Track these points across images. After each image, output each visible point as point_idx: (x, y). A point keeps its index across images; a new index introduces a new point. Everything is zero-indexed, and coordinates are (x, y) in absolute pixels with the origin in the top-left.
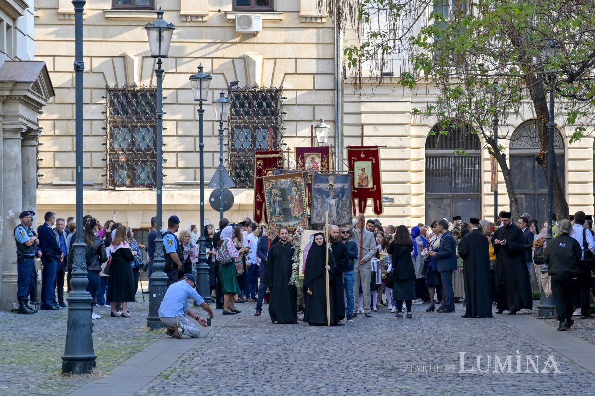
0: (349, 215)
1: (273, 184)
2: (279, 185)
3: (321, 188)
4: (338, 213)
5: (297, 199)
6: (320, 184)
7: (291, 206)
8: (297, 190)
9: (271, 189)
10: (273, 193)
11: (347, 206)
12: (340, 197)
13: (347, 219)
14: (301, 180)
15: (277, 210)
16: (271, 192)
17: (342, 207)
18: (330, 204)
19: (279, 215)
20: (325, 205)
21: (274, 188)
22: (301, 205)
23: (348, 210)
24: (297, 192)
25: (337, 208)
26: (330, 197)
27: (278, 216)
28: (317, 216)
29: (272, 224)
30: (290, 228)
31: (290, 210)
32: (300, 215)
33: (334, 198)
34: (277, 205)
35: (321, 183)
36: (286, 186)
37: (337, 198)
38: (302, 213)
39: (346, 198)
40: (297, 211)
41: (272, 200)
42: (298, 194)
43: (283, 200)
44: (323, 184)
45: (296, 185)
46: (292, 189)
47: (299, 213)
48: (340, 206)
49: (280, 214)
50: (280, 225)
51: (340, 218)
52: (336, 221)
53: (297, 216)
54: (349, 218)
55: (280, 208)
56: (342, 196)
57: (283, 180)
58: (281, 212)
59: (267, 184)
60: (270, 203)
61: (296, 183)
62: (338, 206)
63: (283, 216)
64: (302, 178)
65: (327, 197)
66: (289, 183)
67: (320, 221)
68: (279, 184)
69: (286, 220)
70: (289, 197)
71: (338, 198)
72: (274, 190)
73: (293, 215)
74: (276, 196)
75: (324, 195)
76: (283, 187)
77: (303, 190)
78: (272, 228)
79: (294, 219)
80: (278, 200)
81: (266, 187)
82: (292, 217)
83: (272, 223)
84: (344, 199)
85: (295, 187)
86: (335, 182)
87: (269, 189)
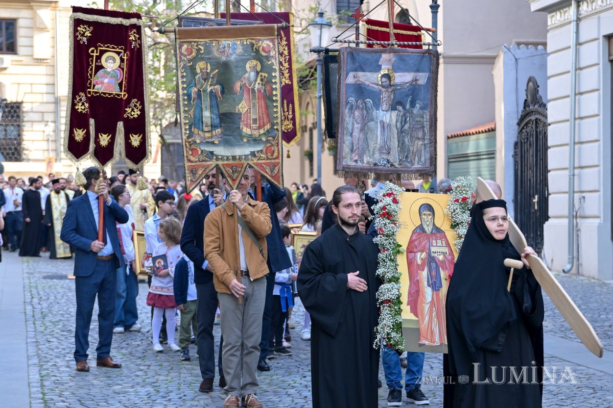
0: (428, 149)
1: (199, 50)
2: (216, 54)
3: (363, 83)
4: (402, 144)
5: (259, 91)
6: (360, 74)
7: (242, 107)
8: (259, 68)
9: (195, 60)
10: (198, 71)
11: (423, 127)
12: (408, 106)
13: (423, 159)
14: (271, 44)
15: (207, 114)
16: (192, 69)
17: (412, 129)
18: (382, 123)
19: (210, 128)
20: (371, 124)
21: (202, 59)
22: (267, 107)
23: (427, 137)
24: (258, 73)
25: (401, 132)
26: (384, 107)
27: (206, 129)
28: (352, 151)
29: (192, 150)
30: (237, 162)
31: (240, 118)
32: (262, 131)
33: (393, 108)
34: (206, 102)
35: (363, 71)
36: (233, 58)
37: (400, 108)
38: (268, 127)
39: (421, 108)
40: (255, 121)
41: (194, 90)
42: (262, 80)
43: (223, 92)
44: (368, 74)
45: (258, 56)
46: (248, 66)
47: (259, 128)
48: (407, 126)
49: (213, 127)
50: (212, 153)
51: (407, 157)
52: (396, 165)
53: (256, 133)
54: (428, 156)
55: (216, 111)
56: (413, 105)
57: (225, 42)
58: (217, 121)
59: (185, 46)
60: (189, 96)
61: (257, 51)
62: (402, 127)
63: (219, 130)
64: (272, 41)
65: (377, 105)
66: (240, 50)
67: (359, 164)
68: (214, 49)
69: (226, 143)
70: (238, 86)
71: (404, 108)
72: (200, 65)
73: (246, 130)
74: (205, 80)
75: (369, 101)
76: (224, 58)
77: (275, 71)
78: (192, 158)
79: (248, 141)
80: (209, 89)
81: (181, 54)
82: (241, 136)
83: (193, 147)
84: (415, 111)
85: (255, 62)
86: (396, 69)
87: (190, 61)
